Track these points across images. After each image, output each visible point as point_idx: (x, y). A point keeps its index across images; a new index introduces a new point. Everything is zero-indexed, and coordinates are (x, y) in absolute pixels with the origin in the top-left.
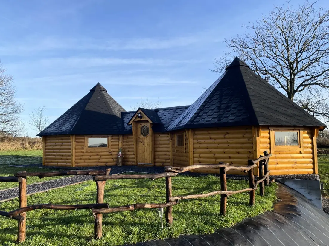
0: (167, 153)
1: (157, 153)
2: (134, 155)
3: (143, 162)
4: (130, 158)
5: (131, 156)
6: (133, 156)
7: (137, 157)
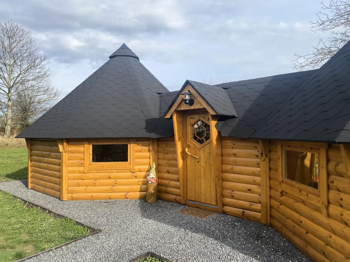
0: (254, 188)
1: (228, 184)
2: (178, 181)
3: (198, 200)
4: (171, 187)
5: (172, 183)
6: (177, 183)
7: (185, 186)
